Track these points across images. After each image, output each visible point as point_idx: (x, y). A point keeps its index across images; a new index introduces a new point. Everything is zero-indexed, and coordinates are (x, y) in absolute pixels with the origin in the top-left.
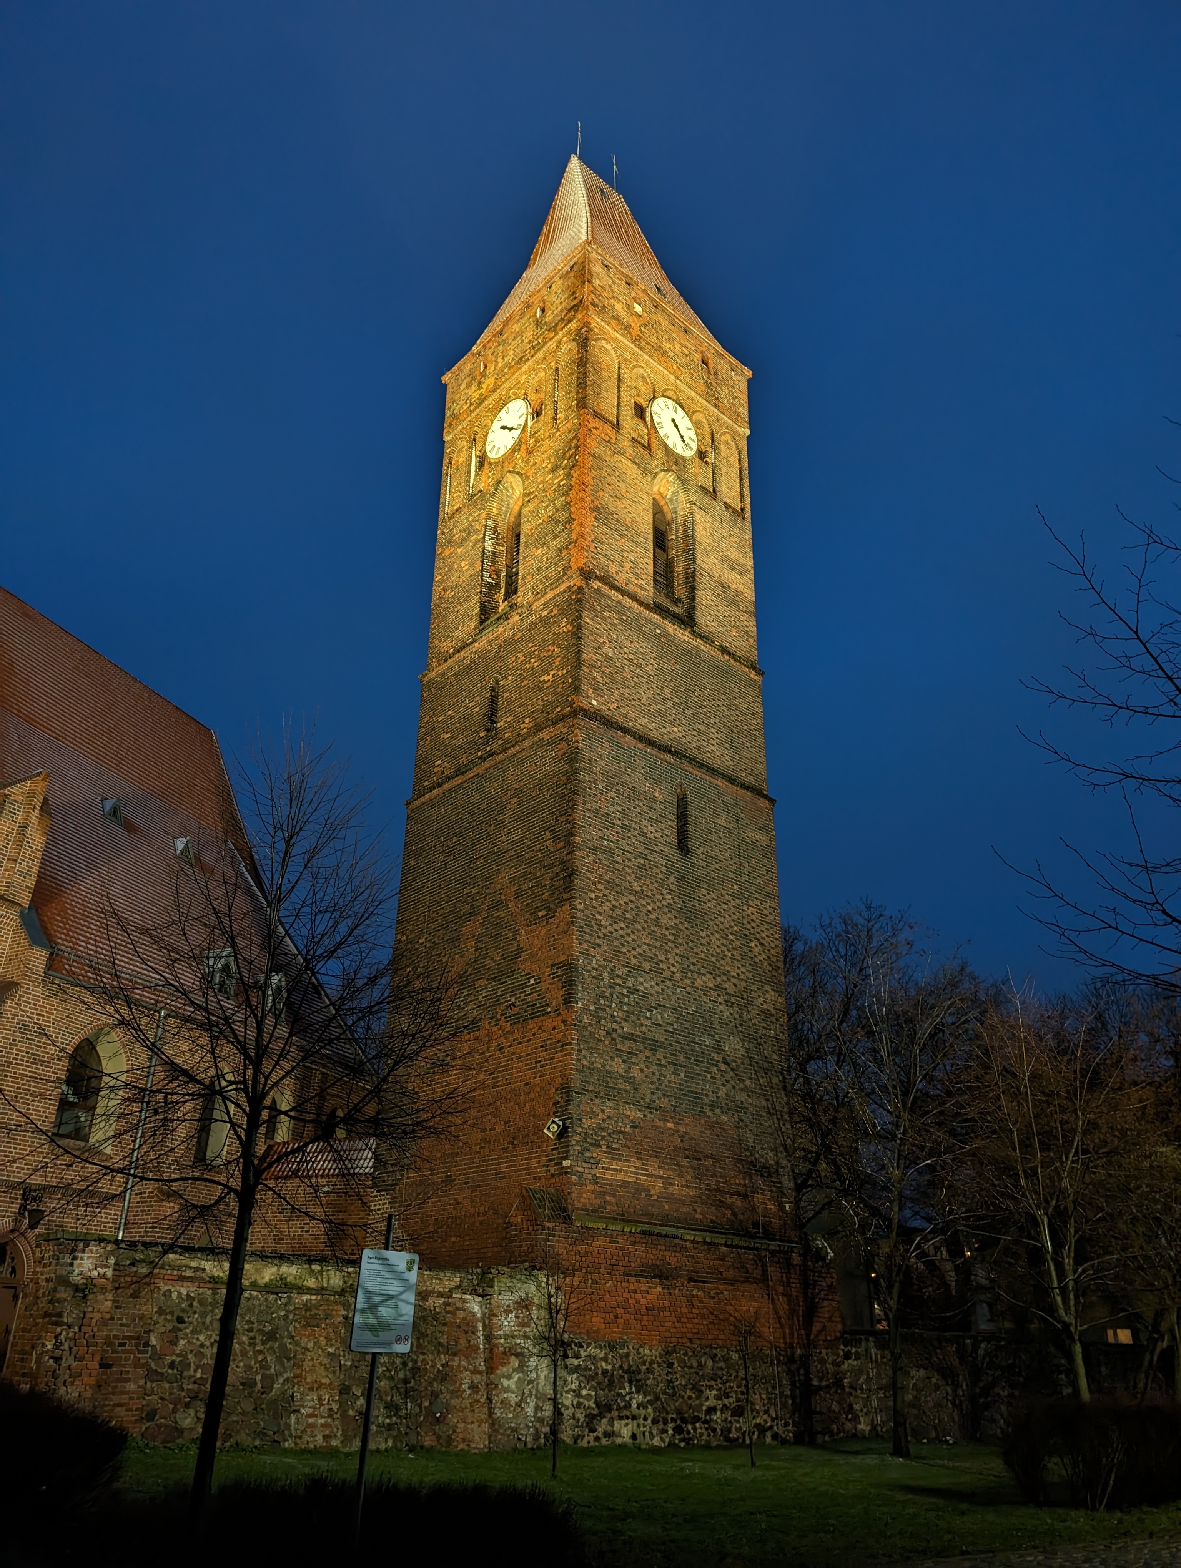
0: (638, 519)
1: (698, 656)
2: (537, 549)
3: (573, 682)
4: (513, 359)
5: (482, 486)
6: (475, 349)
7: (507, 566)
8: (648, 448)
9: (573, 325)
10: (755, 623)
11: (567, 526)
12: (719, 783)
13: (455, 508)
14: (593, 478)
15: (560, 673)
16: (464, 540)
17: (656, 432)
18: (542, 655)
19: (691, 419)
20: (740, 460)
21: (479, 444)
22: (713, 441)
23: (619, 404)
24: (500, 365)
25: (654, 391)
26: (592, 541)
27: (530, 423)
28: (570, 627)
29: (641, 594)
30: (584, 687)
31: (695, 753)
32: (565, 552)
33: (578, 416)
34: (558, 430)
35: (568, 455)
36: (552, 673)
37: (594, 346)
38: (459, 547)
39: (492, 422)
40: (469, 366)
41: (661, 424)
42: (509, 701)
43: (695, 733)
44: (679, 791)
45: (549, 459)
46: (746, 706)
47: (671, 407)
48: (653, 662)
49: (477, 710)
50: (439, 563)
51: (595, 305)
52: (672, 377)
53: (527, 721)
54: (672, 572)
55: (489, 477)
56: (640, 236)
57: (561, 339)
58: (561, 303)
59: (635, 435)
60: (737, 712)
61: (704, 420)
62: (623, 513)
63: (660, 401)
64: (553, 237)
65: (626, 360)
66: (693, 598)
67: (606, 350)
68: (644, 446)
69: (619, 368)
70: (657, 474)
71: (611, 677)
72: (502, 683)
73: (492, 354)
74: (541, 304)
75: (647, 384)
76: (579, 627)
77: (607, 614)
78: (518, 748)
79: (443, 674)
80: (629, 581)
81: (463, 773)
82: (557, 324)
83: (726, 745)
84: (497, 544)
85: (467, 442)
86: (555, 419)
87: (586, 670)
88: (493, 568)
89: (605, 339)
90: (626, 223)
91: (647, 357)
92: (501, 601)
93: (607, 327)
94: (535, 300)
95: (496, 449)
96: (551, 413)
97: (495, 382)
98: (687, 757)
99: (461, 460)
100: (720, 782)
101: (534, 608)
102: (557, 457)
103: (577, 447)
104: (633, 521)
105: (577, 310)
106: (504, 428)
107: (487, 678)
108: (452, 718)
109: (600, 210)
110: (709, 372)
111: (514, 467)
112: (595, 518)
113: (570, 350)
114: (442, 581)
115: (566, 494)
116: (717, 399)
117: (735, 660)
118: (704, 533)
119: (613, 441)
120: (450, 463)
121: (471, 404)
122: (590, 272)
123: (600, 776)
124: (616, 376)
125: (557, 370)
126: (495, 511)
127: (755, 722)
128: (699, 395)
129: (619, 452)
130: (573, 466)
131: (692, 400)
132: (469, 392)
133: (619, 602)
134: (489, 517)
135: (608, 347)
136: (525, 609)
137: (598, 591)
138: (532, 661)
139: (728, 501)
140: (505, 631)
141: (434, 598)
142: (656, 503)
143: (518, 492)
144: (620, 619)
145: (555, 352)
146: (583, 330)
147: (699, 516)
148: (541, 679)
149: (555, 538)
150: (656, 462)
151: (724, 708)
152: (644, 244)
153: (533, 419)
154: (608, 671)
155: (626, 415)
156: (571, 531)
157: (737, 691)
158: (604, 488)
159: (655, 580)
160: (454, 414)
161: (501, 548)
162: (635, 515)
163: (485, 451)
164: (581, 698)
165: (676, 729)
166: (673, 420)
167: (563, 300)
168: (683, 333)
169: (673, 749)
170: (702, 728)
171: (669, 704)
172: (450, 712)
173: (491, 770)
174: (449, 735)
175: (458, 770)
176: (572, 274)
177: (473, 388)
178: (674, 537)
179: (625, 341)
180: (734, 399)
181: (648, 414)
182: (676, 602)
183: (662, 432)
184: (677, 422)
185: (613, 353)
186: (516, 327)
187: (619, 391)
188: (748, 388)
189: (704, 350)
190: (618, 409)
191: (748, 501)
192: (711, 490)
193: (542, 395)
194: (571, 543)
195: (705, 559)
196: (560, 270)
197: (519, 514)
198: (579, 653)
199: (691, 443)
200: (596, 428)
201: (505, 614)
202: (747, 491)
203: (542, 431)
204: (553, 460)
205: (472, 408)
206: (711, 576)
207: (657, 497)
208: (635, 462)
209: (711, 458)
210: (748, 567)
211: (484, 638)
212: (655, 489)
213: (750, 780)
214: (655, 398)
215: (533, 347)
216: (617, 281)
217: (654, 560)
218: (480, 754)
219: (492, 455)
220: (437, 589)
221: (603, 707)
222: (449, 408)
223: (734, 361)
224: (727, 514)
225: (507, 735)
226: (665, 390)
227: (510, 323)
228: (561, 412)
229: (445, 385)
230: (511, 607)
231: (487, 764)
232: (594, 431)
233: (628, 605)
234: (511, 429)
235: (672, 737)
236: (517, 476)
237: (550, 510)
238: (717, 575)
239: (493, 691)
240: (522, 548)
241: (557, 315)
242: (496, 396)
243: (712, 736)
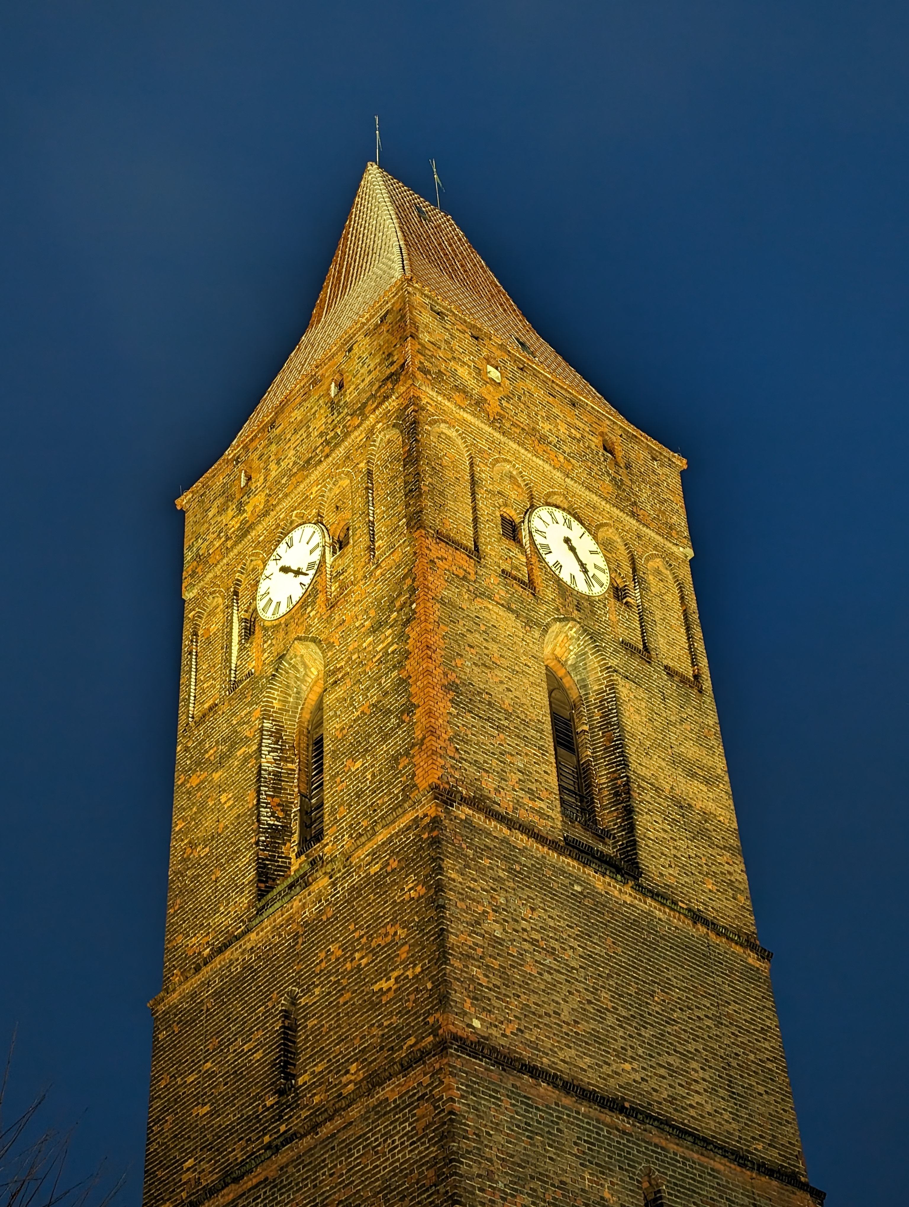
0: (524, 700)
1: (652, 929)
2: (355, 761)
3: (435, 987)
4: (295, 463)
5: (251, 666)
6: (229, 454)
7: (302, 795)
8: (530, 585)
9: (392, 404)
10: (742, 866)
11: (406, 718)
12: (718, 1166)
13: (206, 706)
14: (443, 638)
15: (409, 973)
16: (223, 758)
17: (541, 560)
18: (373, 944)
19: (595, 537)
20: (682, 598)
21: (244, 601)
22: (634, 570)
23: (475, 520)
24: (273, 474)
25: (531, 497)
26: (450, 740)
27: (329, 559)
28: (422, 890)
29: (542, 825)
30: (456, 997)
31: (668, 1110)
32: (404, 761)
33: (411, 541)
34: (378, 566)
35: (398, 604)
36: (395, 974)
37: (429, 433)
38: (216, 770)
39: (265, 564)
40: (221, 480)
41: (547, 547)
42: (318, 1033)
43: (662, 1071)
44: (646, 1185)
45: (366, 612)
46: (748, 1017)
47: (561, 521)
48: (575, 944)
49: (258, 1056)
50: (180, 801)
51: (425, 372)
52: (558, 474)
53: (353, 1068)
54: (589, 785)
55: (264, 651)
56: (485, 272)
57: (373, 427)
58: (370, 372)
59: (507, 567)
60: (734, 1029)
61: (617, 538)
62: (498, 692)
63: (543, 512)
64: (346, 279)
65: (481, 451)
66: (631, 828)
67: (449, 438)
68: (523, 582)
69: (471, 464)
70: (548, 626)
71: (503, 973)
72: (303, 1001)
73: (260, 458)
74: (337, 377)
75: (519, 486)
76: (439, 888)
77: (486, 862)
78: (338, 1122)
79: (193, 995)
80: (518, 803)
81: (236, 1180)
82: (364, 405)
83: (722, 1092)
84: (282, 759)
85: (224, 598)
86: (371, 549)
87: (457, 964)
88: (277, 800)
89: (445, 422)
90: (461, 253)
91: (515, 446)
92: (293, 855)
93: (446, 402)
94: (327, 371)
95: (274, 605)
96: (364, 541)
97: (267, 501)
98: (656, 1119)
99: (213, 628)
100: (719, 1164)
101: (355, 861)
102: (379, 608)
103: (413, 590)
104: (517, 703)
105: (397, 381)
106: (285, 570)
107: (274, 995)
108: (211, 1075)
109: (419, 236)
110: (617, 464)
111: (307, 630)
112: (451, 701)
113: (389, 441)
114: (186, 831)
115: (399, 666)
116: (635, 504)
117: (718, 934)
118: (637, 717)
119: (472, 577)
120: (195, 634)
121: (228, 538)
122: (414, 323)
123: (498, 1164)
124: (468, 477)
125: (369, 473)
126: (276, 704)
127: (767, 1045)
128: (605, 499)
129: (483, 594)
130: (408, 621)
131: (594, 507)
132: (224, 519)
133: (505, 841)
134: (266, 716)
135: (452, 433)
136: (338, 865)
137: (467, 823)
138: (357, 955)
139: (671, 664)
140: (304, 906)
141: (173, 860)
142: (550, 674)
143: (316, 670)
144: (510, 870)
145: (364, 446)
146: (410, 410)
147: (625, 690)
148: (376, 988)
149: (385, 739)
150: (545, 608)
151: (709, 1022)
152: (492, 282)
153: (334, 552)
154: (496, 964)
155: (489, 536)
156: (412, 726)
157: (728, 989)
158: (463, 653)
159: (562, 801)
160: (198, 556)
161: (290, 765)
162: (518, 694)
163: (255, 610)
164: (452, 1017)
165: (627, 1067)
166: (567, 541)
167: (372, 367)
168: (568, 408)
169: (627, 1105)
170: (675, 1061)
171: (611, 1019)
172: (209, 1065)
173: (291, 1169)
174: (207, 1108)
175: (227, 1174)
176: (384, 328)
177: (230, 513)
178: (586, 728)
179: (478, 423)
180: (662, 502)
181: (525, 533)
182: (603, 836)
183: (550, 560)
184: (574, 543)
185: (459, 441)
186: (297, 415)
187: (474, 500)
188: (683, 485)
189: (606, 430)
190: (475, 527)
191: (704, 662)
192: (641, 647)
193: (347, 514)
194: (413, 745)
195: (645, 761)
196: (364, 324)
197: (319, 707)
198: (442, 933)
199: (599, 574)
200: (442, 559)
201: (302, 877)
202: (700, 647)
203: (350, 570)
204: (372, 613)
205: (229, 544)
206: (657, 789)
207: (552, 664)
208: (509, 609)
209: (635, 596)
210: (719, 771)
211: (266, 921)
212: (548, 650)
213: (773, 1156)
214: (533, 507)
215: (328, 443)
216: (458, 334)
217: (558, 768)
218: (267, 1139)
219: (267, 616)
220: (178, 846)
221: (494, 1031)
222: (190, 548)
223: (654, 444)
224: (671, 687)
225: (316, 1099)
226: (549, 495)
227: (287, 410)
228: (381, 538)
229: (182, 513)
230: (313, 863)
231: (282, 1158)
232: (439, 563)
233: (520, 845)
234: (298, 573)
235: (622, 1081)
236: (312, 645)
237: (374, 696)
238: (668, 788)
239: (286, 1017)
240: (327, 762)
241: (364, 390)
242: (269, 521)
243: (695, 1076)
